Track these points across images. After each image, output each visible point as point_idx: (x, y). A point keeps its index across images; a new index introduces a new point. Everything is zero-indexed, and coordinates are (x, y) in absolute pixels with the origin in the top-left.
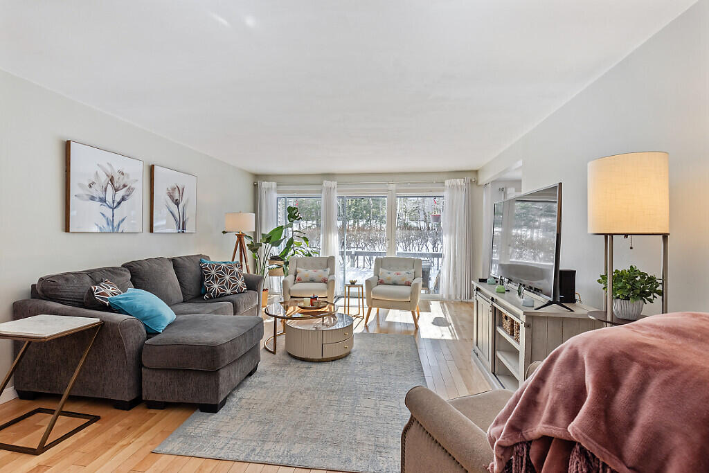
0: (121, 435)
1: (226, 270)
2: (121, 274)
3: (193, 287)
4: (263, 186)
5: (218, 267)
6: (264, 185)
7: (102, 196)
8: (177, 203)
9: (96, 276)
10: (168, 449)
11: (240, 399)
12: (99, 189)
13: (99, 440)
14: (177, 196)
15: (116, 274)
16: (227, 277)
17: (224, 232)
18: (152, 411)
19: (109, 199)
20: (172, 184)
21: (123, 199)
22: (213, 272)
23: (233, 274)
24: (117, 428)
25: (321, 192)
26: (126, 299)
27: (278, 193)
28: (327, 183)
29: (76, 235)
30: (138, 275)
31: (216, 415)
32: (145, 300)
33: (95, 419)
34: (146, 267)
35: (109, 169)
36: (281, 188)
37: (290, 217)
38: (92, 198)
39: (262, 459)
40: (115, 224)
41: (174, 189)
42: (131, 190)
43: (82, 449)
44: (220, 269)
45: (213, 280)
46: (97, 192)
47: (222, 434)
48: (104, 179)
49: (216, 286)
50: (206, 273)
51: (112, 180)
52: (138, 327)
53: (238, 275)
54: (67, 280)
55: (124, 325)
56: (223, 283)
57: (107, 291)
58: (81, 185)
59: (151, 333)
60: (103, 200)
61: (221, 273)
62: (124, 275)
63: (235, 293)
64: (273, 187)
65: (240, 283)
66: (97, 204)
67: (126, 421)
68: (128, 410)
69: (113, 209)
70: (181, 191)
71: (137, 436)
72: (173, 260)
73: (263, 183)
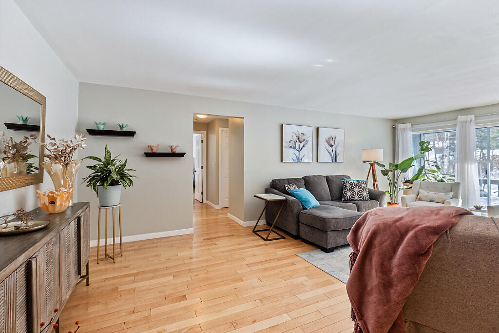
0: (289, 246)
1: (356, 185)
2: (299, 182)
3: (336, 193)
4: (399, 128)
5: (352, 183)
6: (400, 126)
7: (295, 146)
8: (331, 146)
9: (290, 181)
10: (302, 256)
11: (342, 253)
12: (293, 143)
13: (282, 244)
14: (331, 142)
15: (298, 181)
16: (356, 189)
17: (364, 162)
18: (303, 243)
19: (297, 147)
20: (328, 136)
21: (304, 146)
22: (348, 185)
23: (361, 188)
24: (289, 243)
25: (455, 126)
26: (296, 191)
27: (413, 131)
28: (461, 118)
29: (286, 164)
30: (308, 183)
31: (327, 254)
32: (304, 193)
33: (284, 238)
34: (311, 179)
35: (297, 133)
36: (416, 127)
37: (422, 149)
38: (291, 147)
39: (335, 276)
40: (300, 159)
41: (329, 138)
42: (307, 141)
43: (277, 245)
44: (352, 184)
45: (348, 190)
46: (292, 144)
47: (324, 261)
48: (295, 138)
49: (349, 194)
50: (344, 185)
51: (298, 138)
52: (299, 204)
53: (364, 189)
54: (279, 181)
55: (293, 202)
56: (353, 193)
57: (292, 188)
58: (286, 142)
59: (304, 208)
60: (295, 148)
61: (353, 186)
62: (301, 182)
63: (361, 200)
64: (408, 127)
65: (365, 194)
66: (292, 149)
67: (293, 242)
68: (295, 239)
69: (299, 151)
70: (334, 139)
71: (294, 248)
72: (327, 177)
73: (399, 125)
